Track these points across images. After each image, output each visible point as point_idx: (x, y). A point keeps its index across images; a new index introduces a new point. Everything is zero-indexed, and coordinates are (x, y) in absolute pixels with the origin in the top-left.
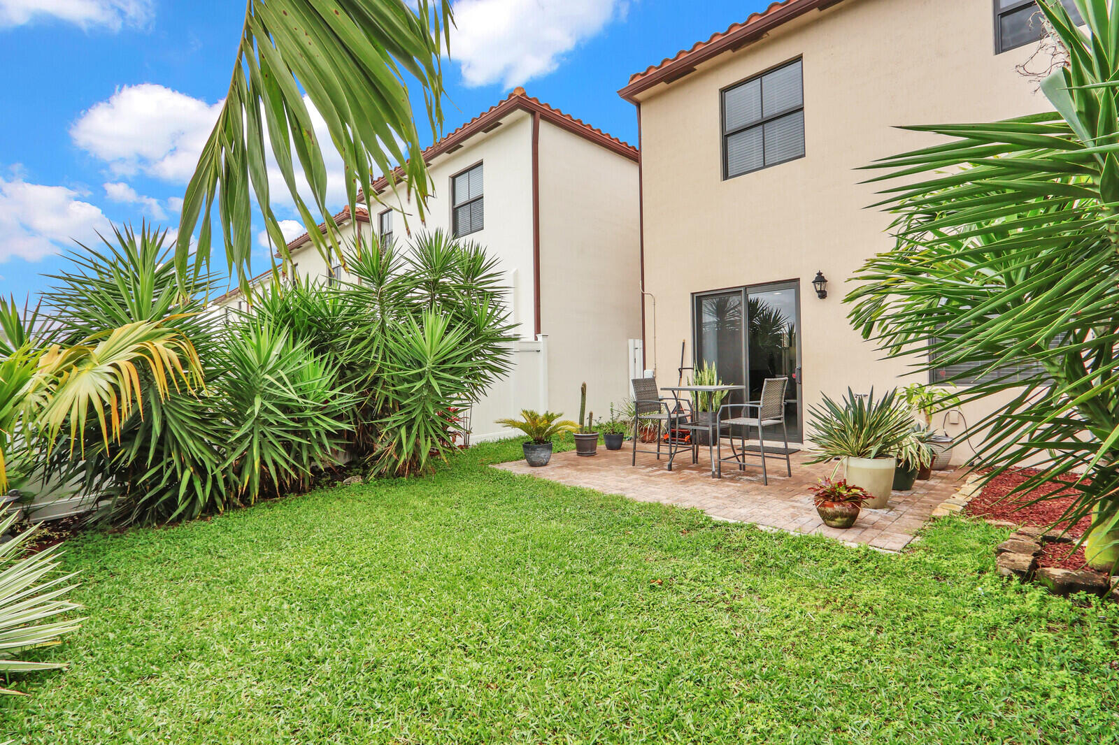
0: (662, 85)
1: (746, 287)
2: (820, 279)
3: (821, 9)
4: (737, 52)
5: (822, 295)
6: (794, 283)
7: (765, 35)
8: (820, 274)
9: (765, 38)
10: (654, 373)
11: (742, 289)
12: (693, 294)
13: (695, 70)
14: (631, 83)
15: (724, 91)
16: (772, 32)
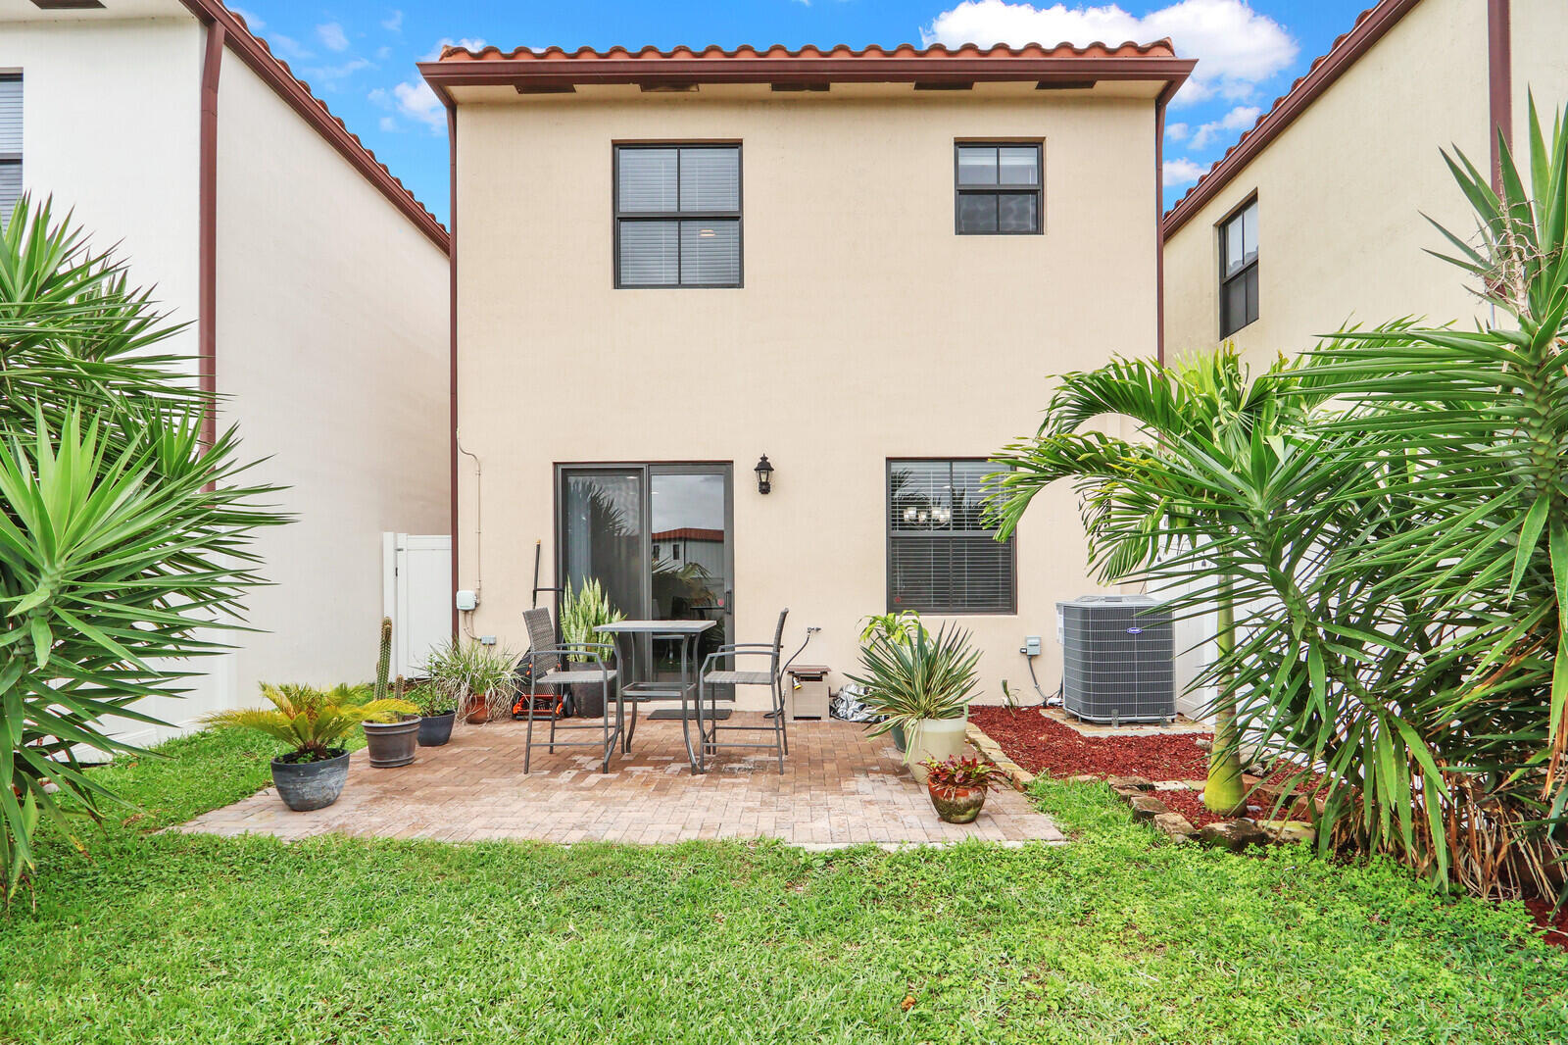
0: (509, 91)
1: (650, 464)
2: (764, 466)
3: (774, 88)
4: (647, 94)
5: (765, 488)
6: (722, 468)
7: (694, 88)
8: (764, 459)
9: (692, 93)
10: (478, 596)
11: (644, 466)
12: (555, 464)
13: (574, 91)
14: (447, 60)
15: (618, 145)
16: (706, 89)
